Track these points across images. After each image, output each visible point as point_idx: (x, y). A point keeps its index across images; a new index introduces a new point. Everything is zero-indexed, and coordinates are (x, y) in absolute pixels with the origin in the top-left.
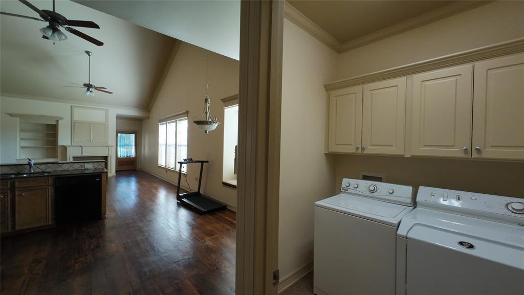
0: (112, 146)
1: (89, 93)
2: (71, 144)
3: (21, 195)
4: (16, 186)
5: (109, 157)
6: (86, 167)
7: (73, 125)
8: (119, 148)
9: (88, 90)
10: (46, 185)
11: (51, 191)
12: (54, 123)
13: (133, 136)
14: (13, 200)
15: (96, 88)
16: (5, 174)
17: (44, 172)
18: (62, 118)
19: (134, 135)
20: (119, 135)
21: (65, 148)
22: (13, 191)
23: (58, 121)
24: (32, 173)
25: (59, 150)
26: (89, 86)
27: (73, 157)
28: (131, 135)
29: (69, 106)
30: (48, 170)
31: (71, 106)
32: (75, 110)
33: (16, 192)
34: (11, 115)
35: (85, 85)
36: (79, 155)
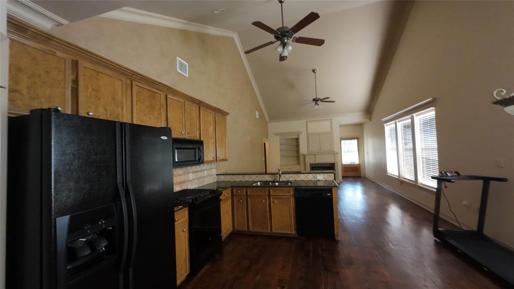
0: (338, 153)
1: (316, 106)
2: (308, 152)
3: (274, 202)
4: (271, 194)
5: (336, 165)
6: (318, 178)
7: (308, 136)
9: (316, 103)
10: (289, 196)
11: (292, 201)
12: (297, 137)
13: (355, 142)
14: (270, 205)
15: (322, 100)
16: (267, 181)
17: (288, 182)
18: (301, 133)
19: (356, 140)
20: (342, 141)
21: (304, 156)
22: (269, 198)
23: (299, 135)
24: (281, 182)
25: (302, 157)
26: (316, 100)
27: (310, 164)
28: (353, 141)
29: (304, 122)
30: (291, 179)
31: (306, 121)
32: (309, 124)
33: (271, 199)
34: (276, 135)
35: (314, 100)
36: (313, 162)
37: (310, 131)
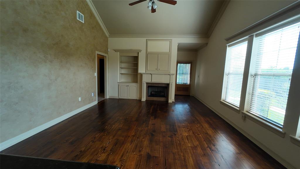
0: (173, 75)
2: (146, 72)
5: (170, 85)
7: (147, 54)
8: (178, 76)
12: (137, 55)
13: (188, 66)
18: (140, 51)
19: (190, 65)
20: (179, 64)
21: (141, 75)
23: (138, 53)
25: (139, 76)
27: (147, 83)
28: (187, 64)
29: (144, 40)
31: (146, 40)
32: (149, 42)
34: (115, 51)
36: (149, 81)
37: (149, 51)
